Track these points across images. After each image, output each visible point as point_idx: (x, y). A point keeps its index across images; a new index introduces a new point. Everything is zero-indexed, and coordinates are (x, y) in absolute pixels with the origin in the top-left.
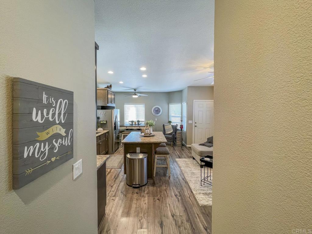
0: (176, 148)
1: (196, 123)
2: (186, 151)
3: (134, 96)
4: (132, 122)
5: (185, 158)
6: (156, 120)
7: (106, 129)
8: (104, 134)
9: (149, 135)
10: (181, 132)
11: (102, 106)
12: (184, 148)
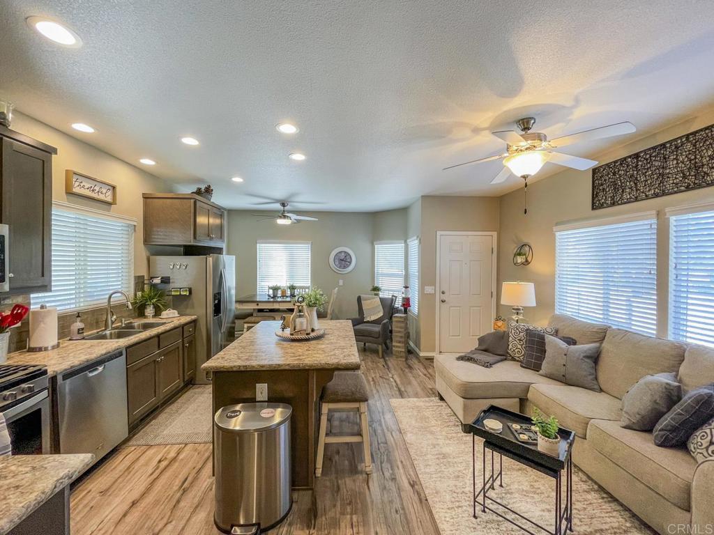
0: (392, 362)
1: (443, 293)
2: (419, 370)
3: (280, 221)
4: (275, 289)
5: (416, 395)
6: (341, 283)
7: (188, 311)
8: (181, 328)
9: (304, 336)
10: (406, 319)
11: (185, 246)
12: (413, 362)
